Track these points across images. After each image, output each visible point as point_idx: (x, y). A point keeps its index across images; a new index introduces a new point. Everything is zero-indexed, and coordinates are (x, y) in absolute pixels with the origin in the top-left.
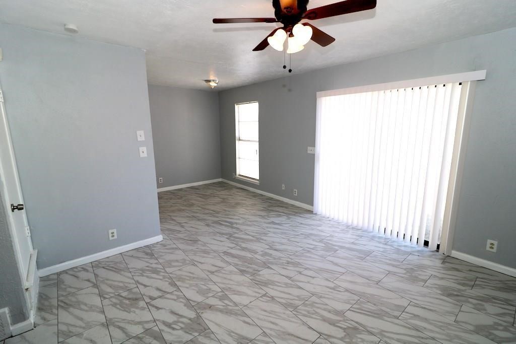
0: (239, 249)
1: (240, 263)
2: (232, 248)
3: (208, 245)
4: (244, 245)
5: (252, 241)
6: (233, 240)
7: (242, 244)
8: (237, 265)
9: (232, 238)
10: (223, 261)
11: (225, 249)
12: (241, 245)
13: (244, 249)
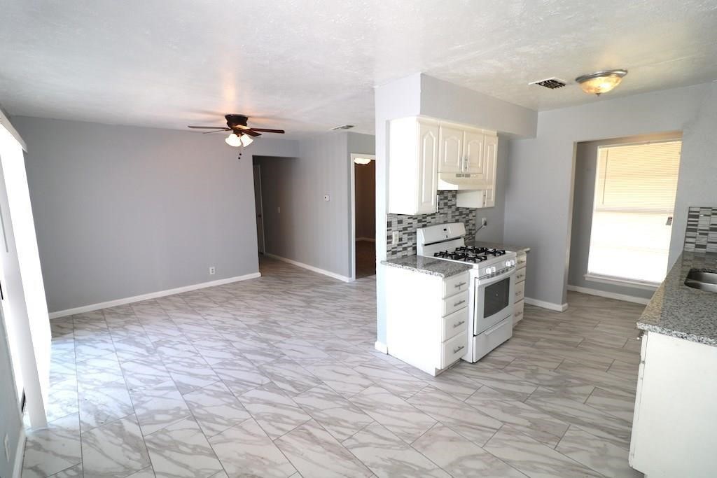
0: (272, 340)
1: (275, 328)
2: (281, 342)
3: (311, 345)
4: (264, 345)
5: (250, 352)
6: (276, 351)
7: (265, 347)
8: (278, 327)
9: (277, 354)
10: (292, 330)
11: (288, 341)
12: (268, 345)
13: (265, 341)
